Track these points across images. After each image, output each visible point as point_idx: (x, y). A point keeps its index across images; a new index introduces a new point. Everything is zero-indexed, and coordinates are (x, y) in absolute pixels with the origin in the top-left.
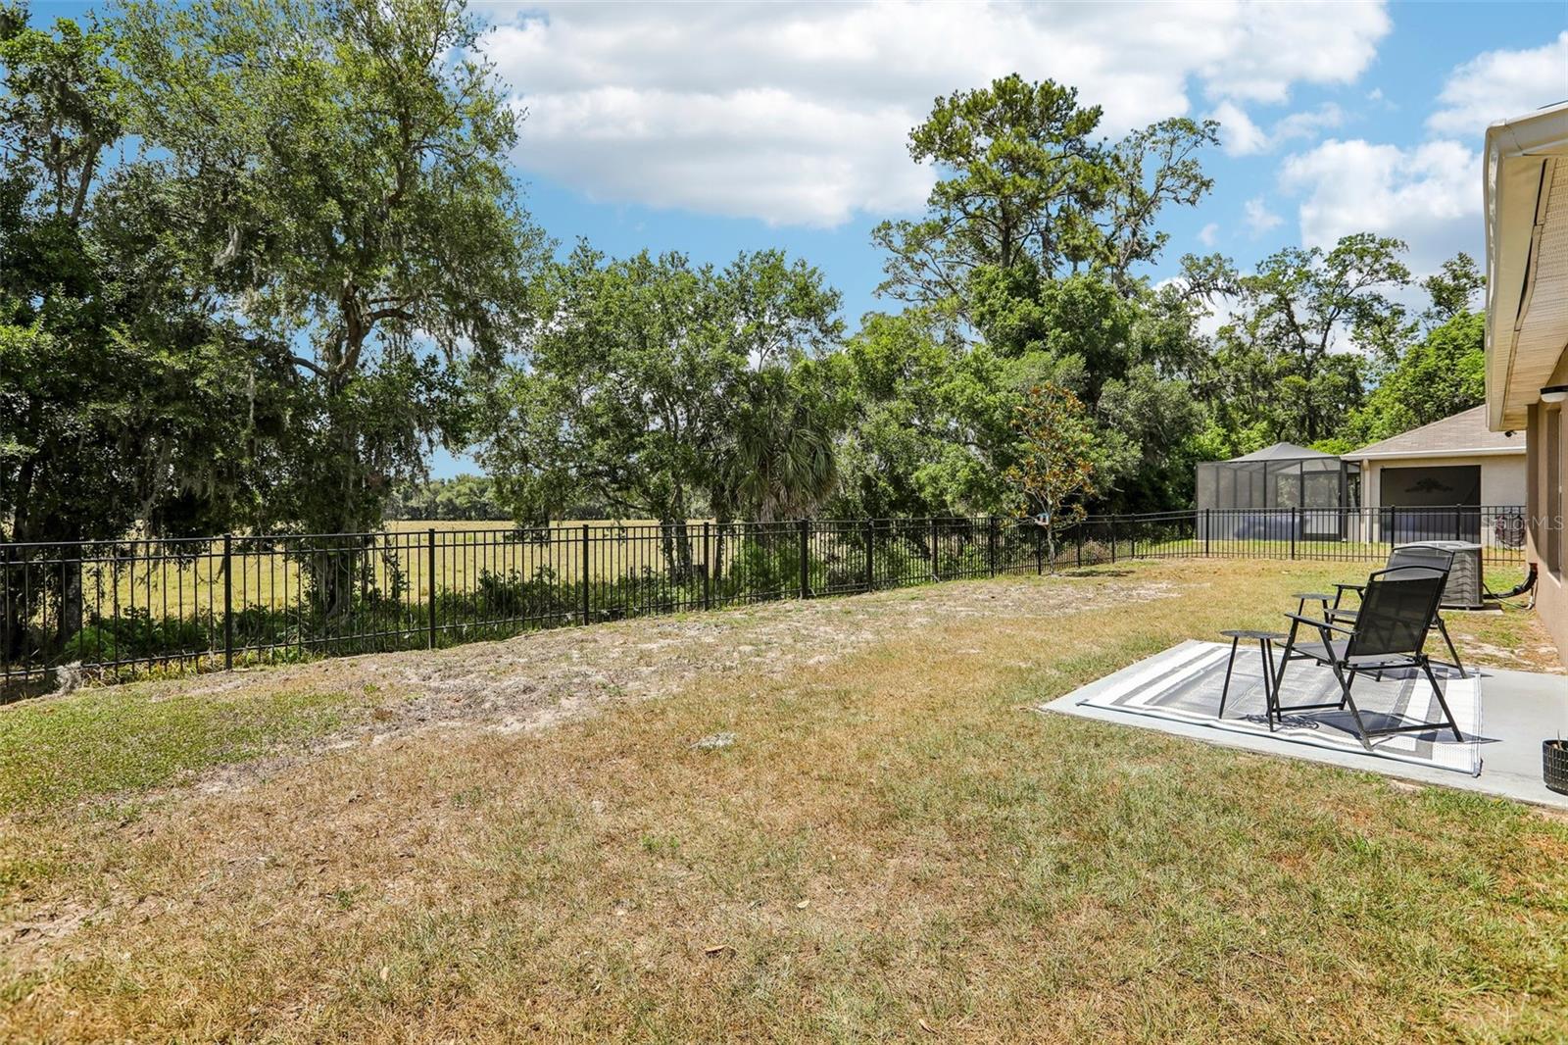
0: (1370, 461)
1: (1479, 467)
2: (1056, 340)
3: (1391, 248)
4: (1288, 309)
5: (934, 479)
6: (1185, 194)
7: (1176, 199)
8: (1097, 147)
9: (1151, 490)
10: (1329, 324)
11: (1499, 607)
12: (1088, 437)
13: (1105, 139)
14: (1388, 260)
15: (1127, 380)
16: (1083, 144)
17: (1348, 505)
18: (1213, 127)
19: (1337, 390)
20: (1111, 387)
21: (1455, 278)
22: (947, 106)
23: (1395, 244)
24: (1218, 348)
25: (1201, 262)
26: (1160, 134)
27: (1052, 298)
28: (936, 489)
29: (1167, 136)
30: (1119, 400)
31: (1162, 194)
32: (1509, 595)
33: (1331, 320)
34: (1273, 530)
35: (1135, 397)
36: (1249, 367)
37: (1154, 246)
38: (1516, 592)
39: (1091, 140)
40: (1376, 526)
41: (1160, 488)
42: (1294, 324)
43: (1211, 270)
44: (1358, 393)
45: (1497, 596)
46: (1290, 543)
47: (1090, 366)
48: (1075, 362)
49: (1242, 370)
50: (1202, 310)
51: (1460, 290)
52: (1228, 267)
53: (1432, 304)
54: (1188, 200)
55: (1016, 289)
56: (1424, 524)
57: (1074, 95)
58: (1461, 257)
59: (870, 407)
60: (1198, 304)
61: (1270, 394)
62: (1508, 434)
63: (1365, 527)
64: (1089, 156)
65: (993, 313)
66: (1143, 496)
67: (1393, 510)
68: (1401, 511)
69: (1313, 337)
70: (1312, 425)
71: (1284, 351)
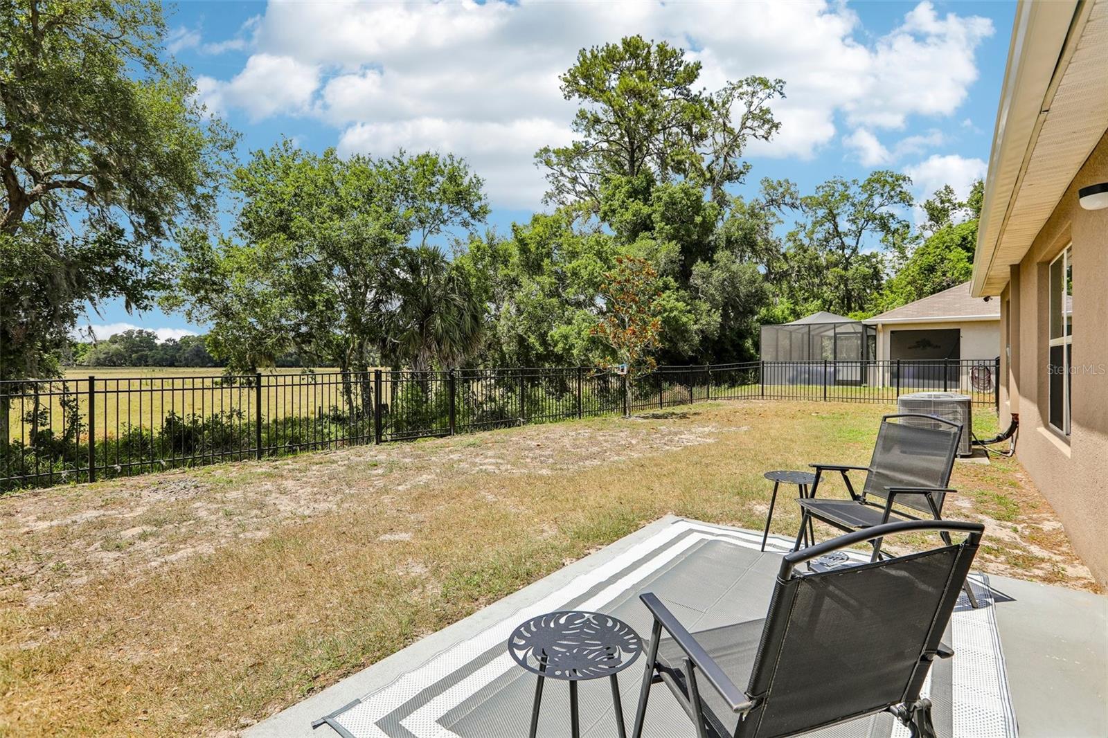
0: (883, 325)
1: (959, 330)
2: (660, 232)
3: (901, 182)
4: (834, 221)
5: (566, 337)
6: (761, 132)
7: (754, 135)
8: (698, 94)
9: (731, 346)
10: (860, 232)
11: (986, 454)
12: (681, 305)
13: (704, 89)
14: (899, 189)
15: (712, 261)
16: (689, 91)
17: (868, 358)
18: (781, 84)
19: (865, 278)
20: (700, 267)
21: (942, 202)
22: (589, 55)
23: (904, 179)
24: (787, 247)
25: (775, 183)
26: (745, 88)
27: (659, 199)
28: (566, 344)
29: (750, 89)
30: (706, 278)
31: (745, 131)
32: (992, 442)
33: (862, 229)
34: (815, 377)
35: (718, 275)
36: (807, 261)
37: (742, 173)
38: (999, 439)
39: (694, 88)
40: (887, 376)
41: (738, 344)
42: (837, 231)
43: (781, 190)
44: (878, 280)
45: (983, 442)
46: (823, 387)
47: (684, 251)
48: (673, 248)
49: (802, 262)
50: (776, 219)
51: (945, 212)
52: (793, 189)
53: (927, 220)
54: (763, 137)
55: (634, 194)
56: (921, 374)
57: (682, 55)
58: (947, 187)
59: (524, 280)
60: (774, 215)
61: (821, 280)
62: (986, 299)
63: (880, 375)
64: (693, 99)
65: (613, 211)
66: (727, 351)
67: (898, 363)
68: (904, 363)
69: (850, 241)
70: (848, 302)
71: (830, 250)
